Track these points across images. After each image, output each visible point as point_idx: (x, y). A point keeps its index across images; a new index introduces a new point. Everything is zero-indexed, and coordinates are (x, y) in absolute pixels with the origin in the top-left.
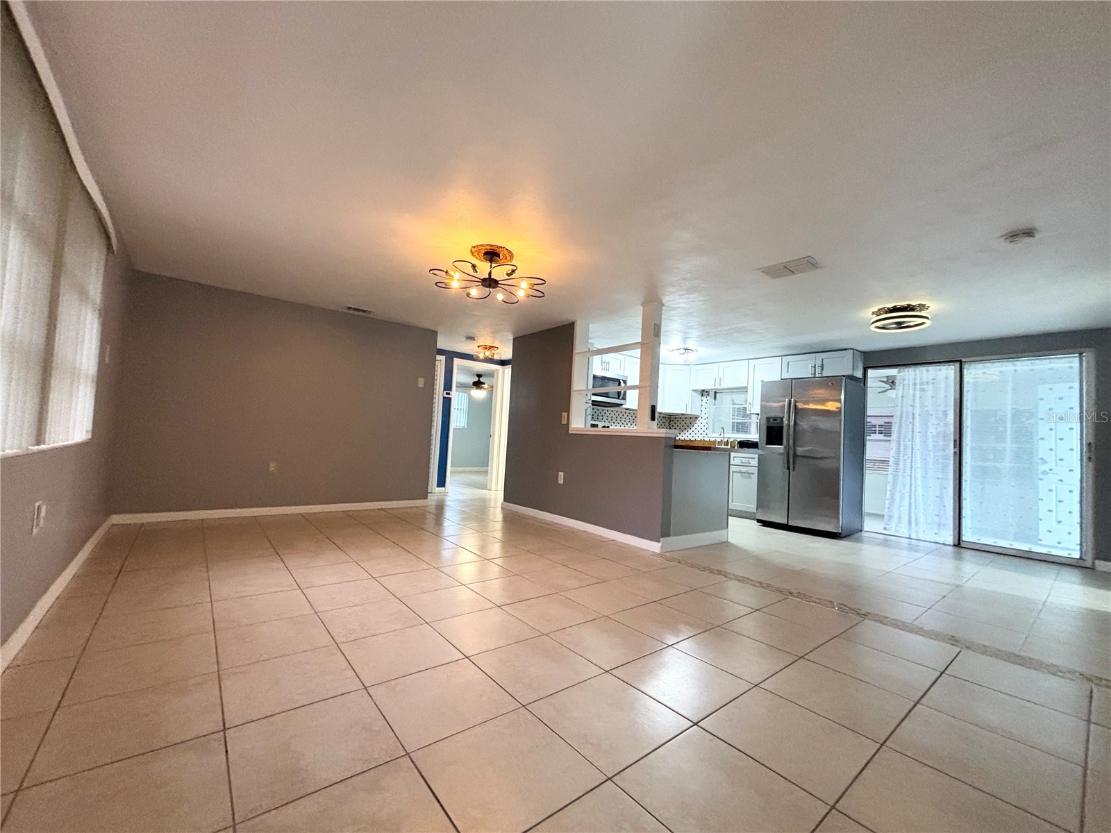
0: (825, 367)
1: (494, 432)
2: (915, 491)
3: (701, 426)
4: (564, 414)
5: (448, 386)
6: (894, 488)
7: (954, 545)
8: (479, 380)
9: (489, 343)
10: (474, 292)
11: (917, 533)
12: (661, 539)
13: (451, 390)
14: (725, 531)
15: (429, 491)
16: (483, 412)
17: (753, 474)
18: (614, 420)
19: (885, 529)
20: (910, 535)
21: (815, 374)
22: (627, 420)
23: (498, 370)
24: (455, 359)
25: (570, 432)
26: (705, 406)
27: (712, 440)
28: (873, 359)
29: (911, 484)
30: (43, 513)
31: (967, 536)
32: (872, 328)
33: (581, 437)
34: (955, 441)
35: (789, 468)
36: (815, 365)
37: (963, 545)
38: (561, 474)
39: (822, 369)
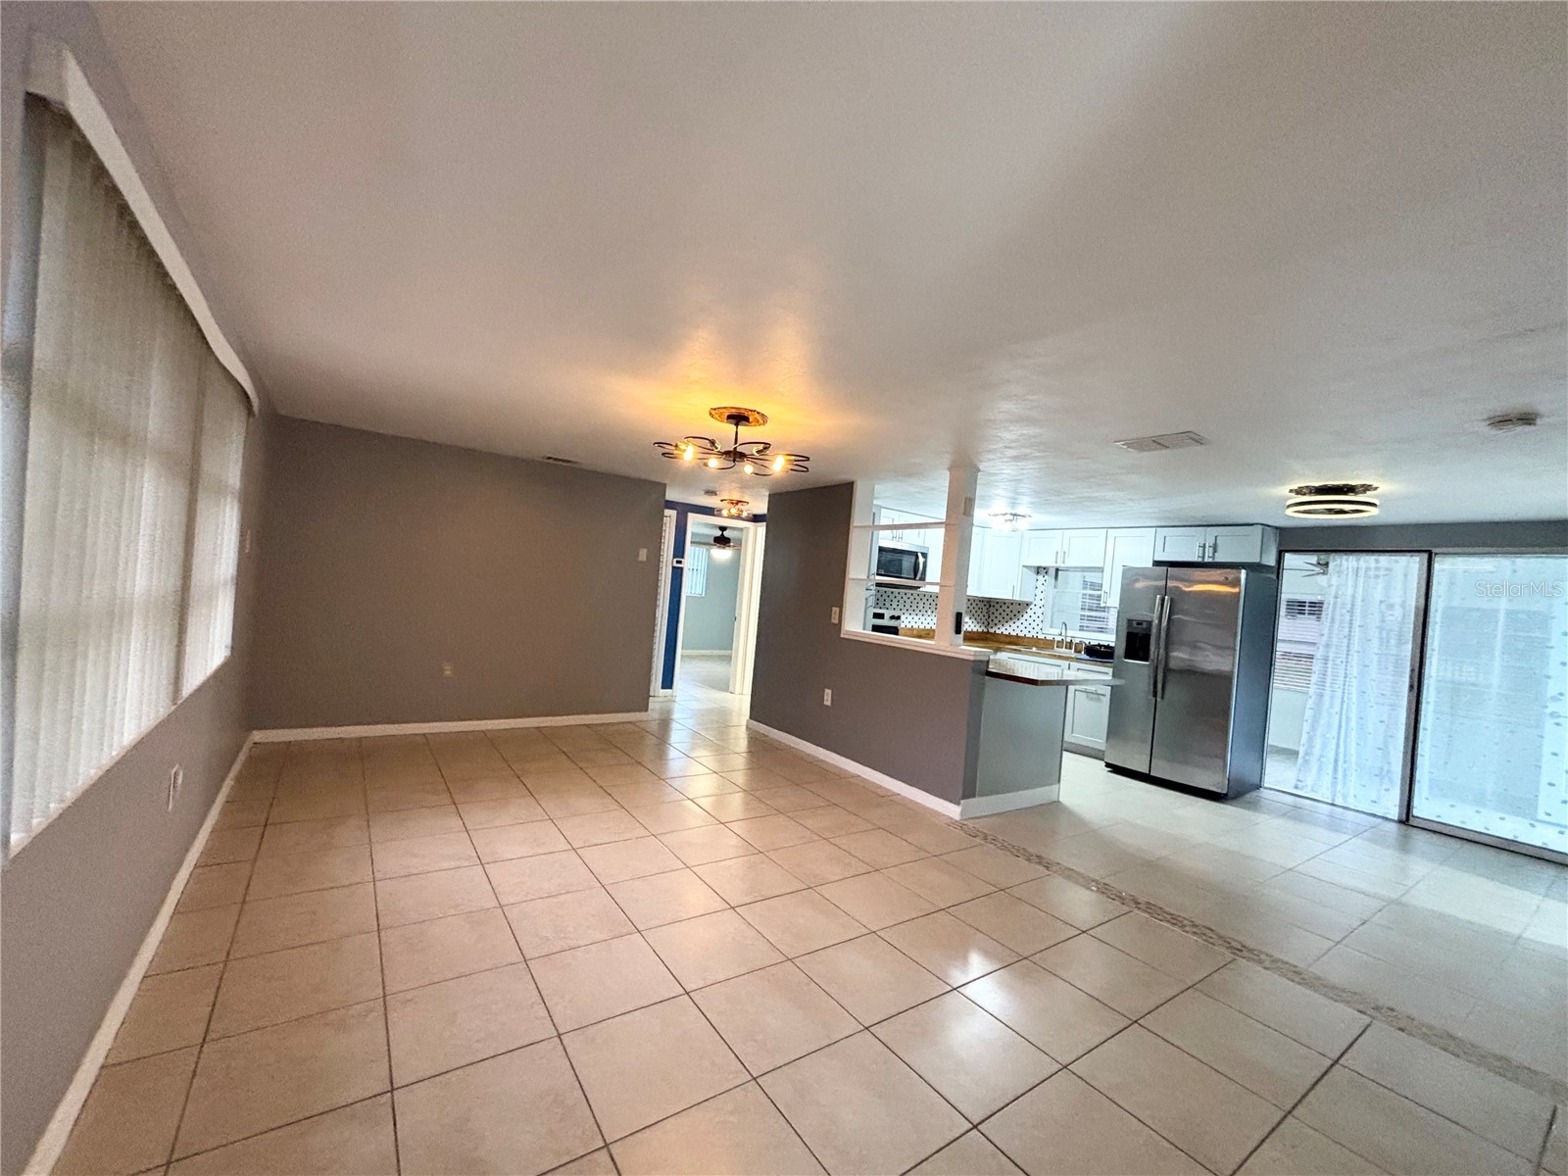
0: (1219, 549)
1: (740, 615)
2: (1346, 736)
3: (1034, 617)
4: (834, 609)
5: (679, 551)
6: (1313, 728)
7: (1400, 822)
8: (722, 534)
9: (736, 496)
10: (714, 463)
11: (1345, 797)
12: (962, 801)
13: (683, 557)
14: (1055, 787)
15: (651, 693)
16: (727, 580)
17: (1104, 695)
18: (908, 607)
19: (1296, 787)
20: (1333, 800)
21: (1203, 557)
22: (927, 606)
23: (747, 528)
24: (690, 514)
25: (842, 636)
26: (1042, 588)
27: (1049, 638)
28: (1292, 539)
29: (1340, 727)
30: (180, 781)
31: (1420, 809)
32: (1290, 512)
33: (858, 645)
34: (1412, 670)
35: (1155, 695)
36: (1205, 545)
37: (1412, 821)
38: (828, 692)
39: (1215, 551)
